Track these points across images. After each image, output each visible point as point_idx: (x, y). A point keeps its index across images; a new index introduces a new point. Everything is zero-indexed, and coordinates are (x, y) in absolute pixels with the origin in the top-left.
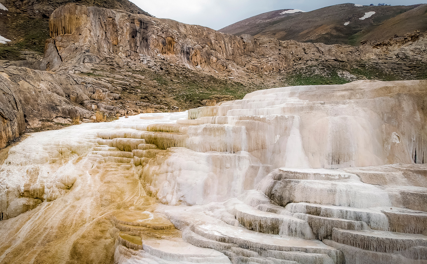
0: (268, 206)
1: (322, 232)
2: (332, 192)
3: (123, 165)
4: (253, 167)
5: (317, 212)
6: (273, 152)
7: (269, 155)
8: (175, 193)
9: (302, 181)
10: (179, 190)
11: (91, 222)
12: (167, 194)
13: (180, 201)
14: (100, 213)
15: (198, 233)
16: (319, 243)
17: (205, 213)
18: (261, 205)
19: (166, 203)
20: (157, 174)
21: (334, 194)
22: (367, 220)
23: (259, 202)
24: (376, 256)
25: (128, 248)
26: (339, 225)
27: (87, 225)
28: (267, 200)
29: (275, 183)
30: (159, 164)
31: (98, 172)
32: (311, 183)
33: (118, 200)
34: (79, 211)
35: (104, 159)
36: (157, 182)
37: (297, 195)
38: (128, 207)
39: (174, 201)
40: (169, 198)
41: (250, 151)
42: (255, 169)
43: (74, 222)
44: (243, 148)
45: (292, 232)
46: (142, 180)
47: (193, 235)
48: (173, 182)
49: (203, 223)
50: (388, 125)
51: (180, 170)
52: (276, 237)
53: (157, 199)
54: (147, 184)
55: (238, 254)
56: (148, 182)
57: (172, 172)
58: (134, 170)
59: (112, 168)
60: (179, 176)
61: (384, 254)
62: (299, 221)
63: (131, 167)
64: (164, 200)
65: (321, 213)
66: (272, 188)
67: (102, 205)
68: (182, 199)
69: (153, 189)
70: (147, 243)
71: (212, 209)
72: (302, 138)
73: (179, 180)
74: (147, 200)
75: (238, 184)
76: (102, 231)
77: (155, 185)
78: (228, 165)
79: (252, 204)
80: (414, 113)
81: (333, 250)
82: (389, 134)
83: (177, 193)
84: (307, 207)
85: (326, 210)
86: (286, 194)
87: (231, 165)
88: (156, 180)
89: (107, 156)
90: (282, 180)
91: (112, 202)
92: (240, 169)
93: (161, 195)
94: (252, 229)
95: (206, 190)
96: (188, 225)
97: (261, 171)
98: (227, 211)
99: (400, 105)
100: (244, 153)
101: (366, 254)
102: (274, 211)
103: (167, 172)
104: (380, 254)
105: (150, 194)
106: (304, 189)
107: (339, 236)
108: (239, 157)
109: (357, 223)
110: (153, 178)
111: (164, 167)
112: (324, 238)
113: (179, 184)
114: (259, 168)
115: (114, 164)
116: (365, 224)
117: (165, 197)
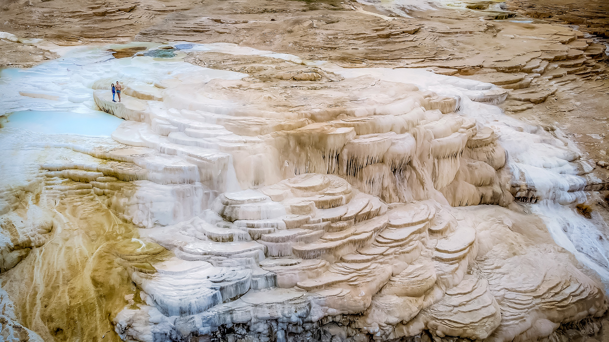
0: (224, 223)
1: (256, 237)
2: (259, 212)
3: (86, 197)
4: (206, 193)
5: (253, 226)
6: (218, 182)
7: (215, 183)
8: (150, 219)
9: (242, 206)
10: (153, 217)
11: (93, 257)
12: (143, 220)
13: (155, 224)
14: (95, 247)
15: (187, 252)
16: (255, 243)
17: (181, 233)
18: (219, 223)
19: (144, 227)
20: (128, 205)
21: (260, 214)
22: (276, 227)
23: (217, 221)
24: (281, 245)
25: (146, 273)
26: (264, 232)
27: (91, 260)
28: (220, 218)
29: (225, 208)
30: (128, 197)
31: (66, 209)
32: (247, 207)
33: (102, 232)
34: (78, 251)
35: (65, 194)
36: (129, 211)
37: (240, 216)
38: (116, 238)
39: (150, 225)
40: (145, 223)
41: (202, 182)
42: (207, 194)
43: (79, 261)
44: (197, 180)
45: (241, 239)
46: (112, 210)
47: (184, 254)
48: (146, 212)
49: (186, 244)
50: (283, 155)
51: (151, 202)
52: (232, 244)
53: (134, 224)
54: (120, 213)
55: (215, 260)
56: (120, 212)
57: (144, 204)
58: (99, 200)
59: (77, 202)
60: (151, 207)
61: (285, 243)
62: (243, 232)
63: (94, 197)
64: (141, 225)
65: (255, 227)
66: (223, 211)
67: (92, 241)
68: (156, 223)
69: (126, 217)
70: (157, 266)
71: (185, 229)
72: (236, 171)
73: (153, 210)
74: (126, 228)
75: (197, 207)
76: (109, 263)
77: (128, 214)
78: (189, 195)
79: (212, 222)
80: (296, 147)
81: (263, 246)
82: (283, 162)
83: (151, 219)
84: (247, 224)
85: (257, 225)
86: (233, 216)
87: (190, 195)
88: (128, 210)
89: (66, 190)
90: (229, 206)
91: (98, 236)
92: (197, 196)
93: (136, 221)
94: (217, 241)
95: (175, 214)
96: (176, 246)
97: (211, 195)
98: (198, 230)
99: (289, 143)
100: (198, 184)
101: (277, 245)
102: (228, 227)
103: (138, 204)
104: (283, 244)
105: (126, 221)
106: (244, 212)
107: (265, 239)
108: (195, 188)
109: (272, 229)
110: (124, 208)
111: (134, 200)
112: (257, 239)
113: (152, 213)
114: (209, 193)
115: (77, 198)
116: (276, 229)
117: (141, 223)
